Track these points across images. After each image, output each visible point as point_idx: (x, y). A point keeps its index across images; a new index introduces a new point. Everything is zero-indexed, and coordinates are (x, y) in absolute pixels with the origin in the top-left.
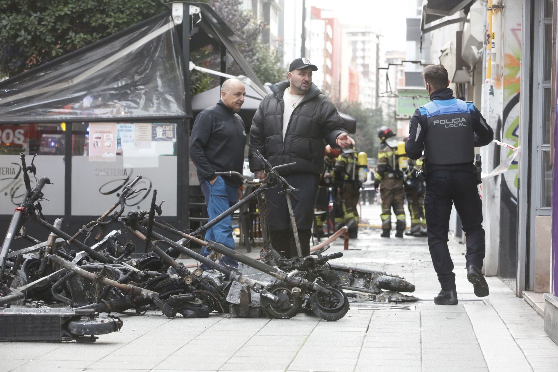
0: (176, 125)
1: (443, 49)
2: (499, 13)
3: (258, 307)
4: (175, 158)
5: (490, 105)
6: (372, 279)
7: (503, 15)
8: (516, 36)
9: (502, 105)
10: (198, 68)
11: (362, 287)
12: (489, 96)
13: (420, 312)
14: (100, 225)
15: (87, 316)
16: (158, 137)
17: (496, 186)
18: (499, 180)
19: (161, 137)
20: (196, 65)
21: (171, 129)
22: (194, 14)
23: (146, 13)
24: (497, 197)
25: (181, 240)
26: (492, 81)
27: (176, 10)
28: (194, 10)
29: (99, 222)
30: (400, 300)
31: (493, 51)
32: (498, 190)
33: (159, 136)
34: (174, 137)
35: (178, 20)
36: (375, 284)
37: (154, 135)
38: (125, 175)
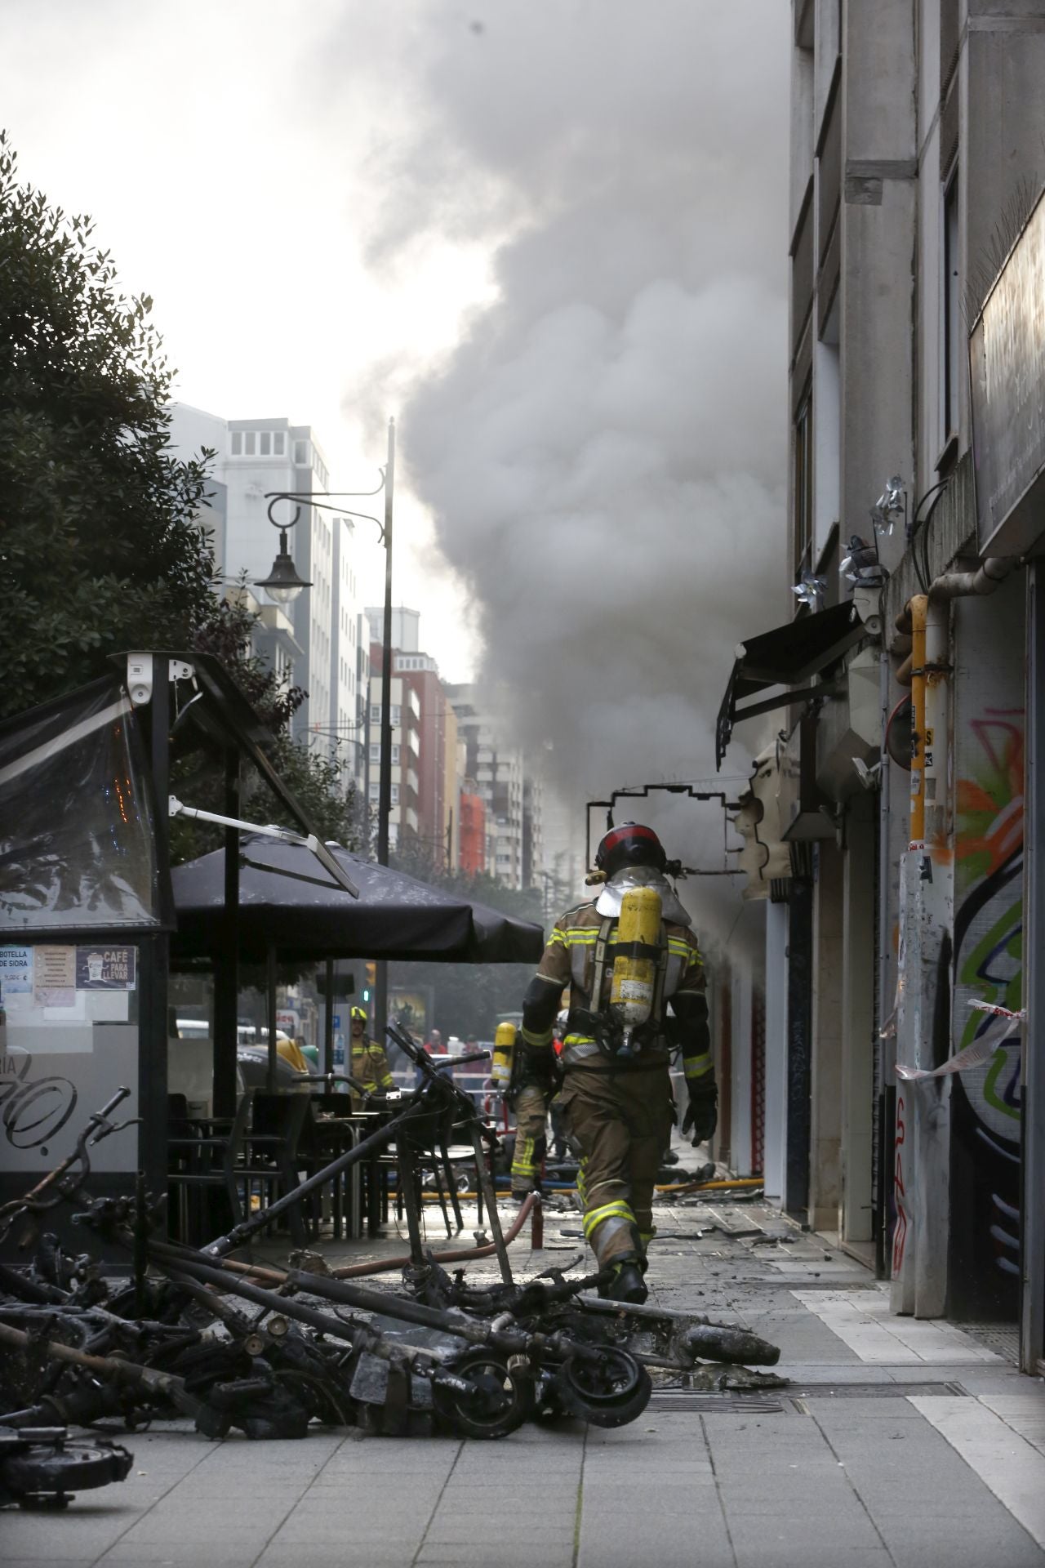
0: (136, 948)
1: (758, 759)
2: (943, 684)
3: (428, 1412)
4: (134, 1030)
5: (923, 903)
6: (675, 1334)
7: (951, 687)
8: (983, 737)
9: (952, 905)
10: (190, 811)
11: (648, 1354)
12: (921, 882)
13: (813, 1418)
14: (30, 1210)
15: (46, 1444)
16: (91, 978)
17: (940, 1099)
18: (948, 1084)
19: (99, 978)
20: (185, 805)
21: (123, 960)
22: (180, 681)
23: (45, 674)
24: (944, 1125)
25: (215, 1243)
26: (926, 846)
27: (137, 670)
28: (177, 671)
29: (29, 1203)
30: (747, 1385)
31: (928, 772)
32: (944, 1108)
33: (94, 976)
34: (131, 980)
35: (141, 694)
36: (682, 1347)
37: (84, 975)
38: (11, 1072)
